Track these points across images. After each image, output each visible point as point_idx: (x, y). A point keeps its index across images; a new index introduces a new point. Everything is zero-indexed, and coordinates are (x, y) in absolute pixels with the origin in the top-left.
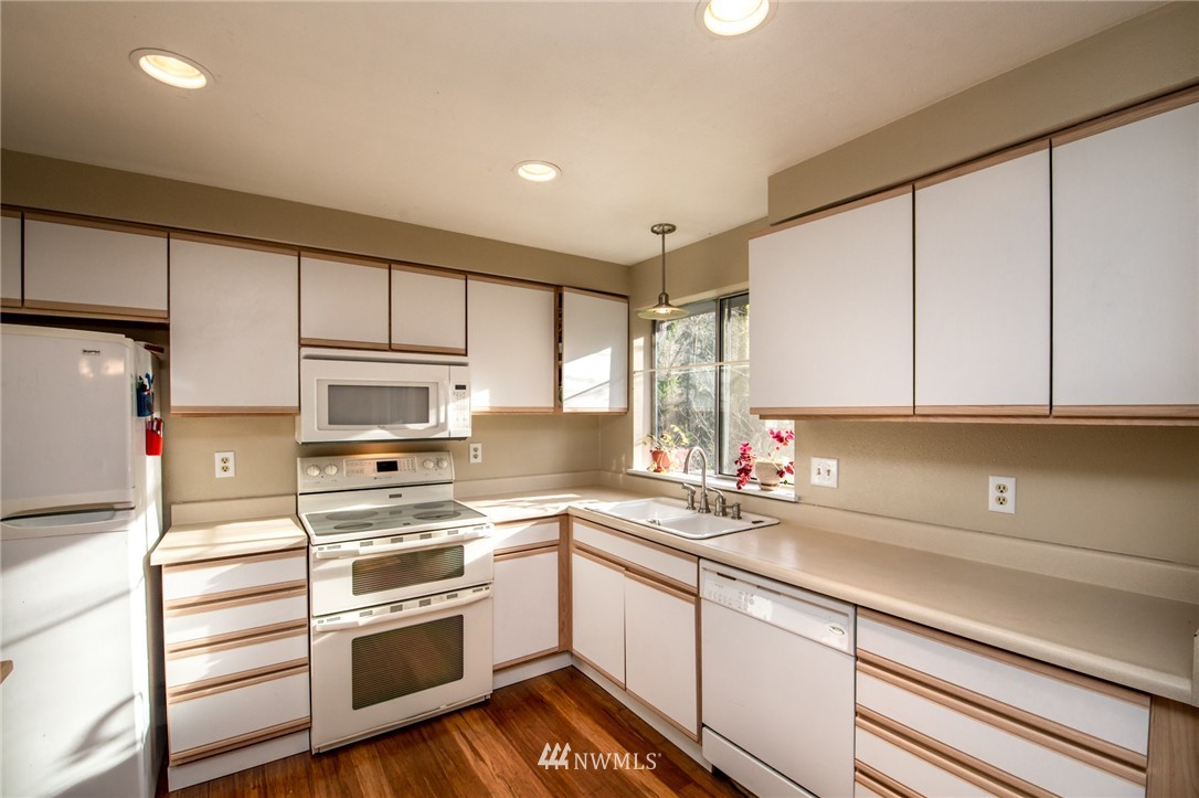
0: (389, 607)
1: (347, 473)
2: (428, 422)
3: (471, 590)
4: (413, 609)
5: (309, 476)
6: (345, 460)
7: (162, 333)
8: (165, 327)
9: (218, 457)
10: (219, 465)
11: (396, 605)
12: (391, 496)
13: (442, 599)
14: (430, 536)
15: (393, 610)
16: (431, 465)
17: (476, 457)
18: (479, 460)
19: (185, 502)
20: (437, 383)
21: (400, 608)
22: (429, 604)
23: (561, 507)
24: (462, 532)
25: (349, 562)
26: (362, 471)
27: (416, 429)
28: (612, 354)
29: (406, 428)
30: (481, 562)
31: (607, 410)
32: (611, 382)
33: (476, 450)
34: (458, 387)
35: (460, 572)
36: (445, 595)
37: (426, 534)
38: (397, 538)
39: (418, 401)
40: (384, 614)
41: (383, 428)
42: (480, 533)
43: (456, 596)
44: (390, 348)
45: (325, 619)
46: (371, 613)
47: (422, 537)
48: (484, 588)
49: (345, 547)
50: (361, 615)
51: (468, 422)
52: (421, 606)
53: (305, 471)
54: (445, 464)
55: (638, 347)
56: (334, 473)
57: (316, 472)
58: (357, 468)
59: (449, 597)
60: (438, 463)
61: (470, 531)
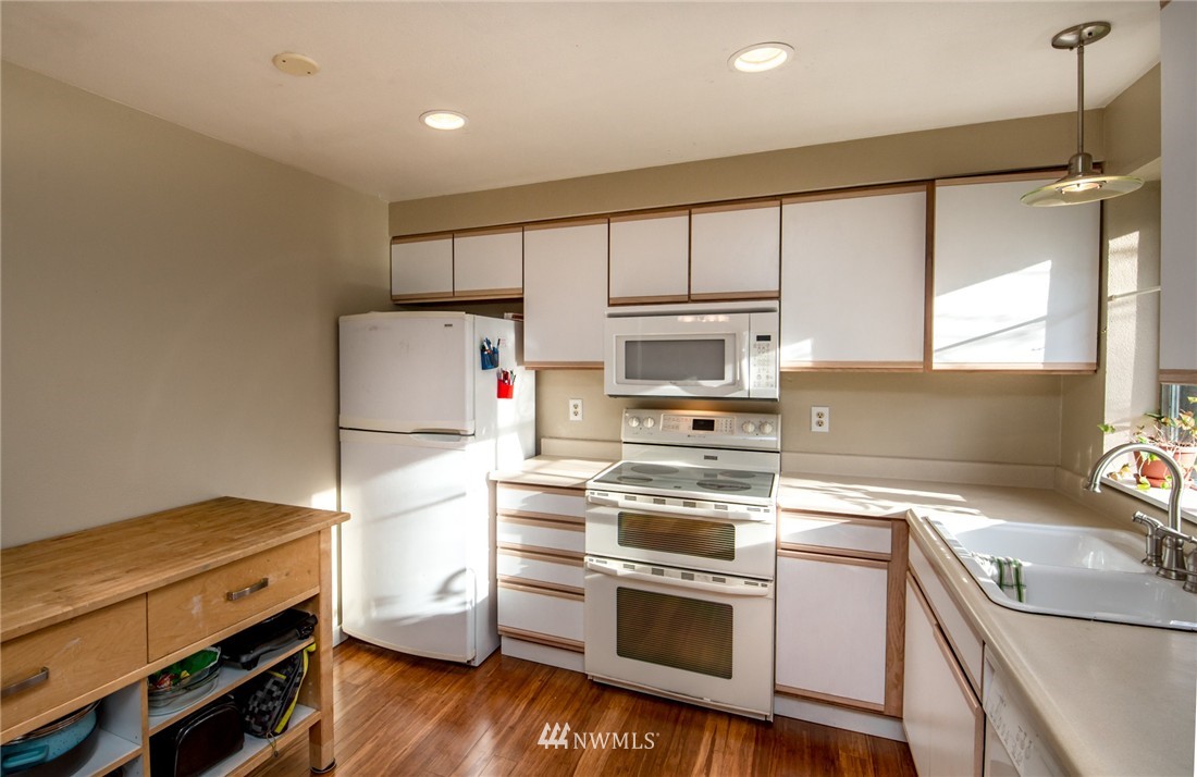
0: (651, 567)
1: (664, 427)
2: (723, 379)
3: (743, 581)
4: (673, 578)
5: (630, 427)
6: (663, 415)
7: (518, 305)
8: (521, 300)
9: (572, 403)
10: (572, 409)
11: (658, 568)
12: (707, 457)
13: (706, 579)
14: (694, 505)
15: (654, 572)
16: (751, 428)
17: (820, 424)
18: (825, 428)
19: (551, 438)
20: (735, 335)
21: (662, 573)
22: (692, 579)
23: (896, 508)
24: (732, 509)
25: (616, 512)
26: (677, 427)
27: (711, 386)
28: (1054, 273)
29: (700, 385)
30: (757, 551)
31: (1041, 367)
32: (1051, 320)
33: (820, 415)
34: (760, 338)
35: (729, 555)
36: (711, 576)
37: (690, 502)
38: (660, 499)
39: (711, 355)
40: (646, 573)
41: (675, 384)
42: (754, 516)
43: (723, 581)
44: (690, 299)
45: (595, 559)
46: (633, 568)
47: (685, 504)
48: (760, 583)
49: (612, 497)
50: (625, 566)
51: (775, 379)
52: (683, 578)
53: (627, 422)
54: (768, 429)
55: (1125, 252)
56: (652, 424)
57: (635, 424)
58: (673, 423)
59: (714, 579)
60: (760, 428)
61: (742, 510)
